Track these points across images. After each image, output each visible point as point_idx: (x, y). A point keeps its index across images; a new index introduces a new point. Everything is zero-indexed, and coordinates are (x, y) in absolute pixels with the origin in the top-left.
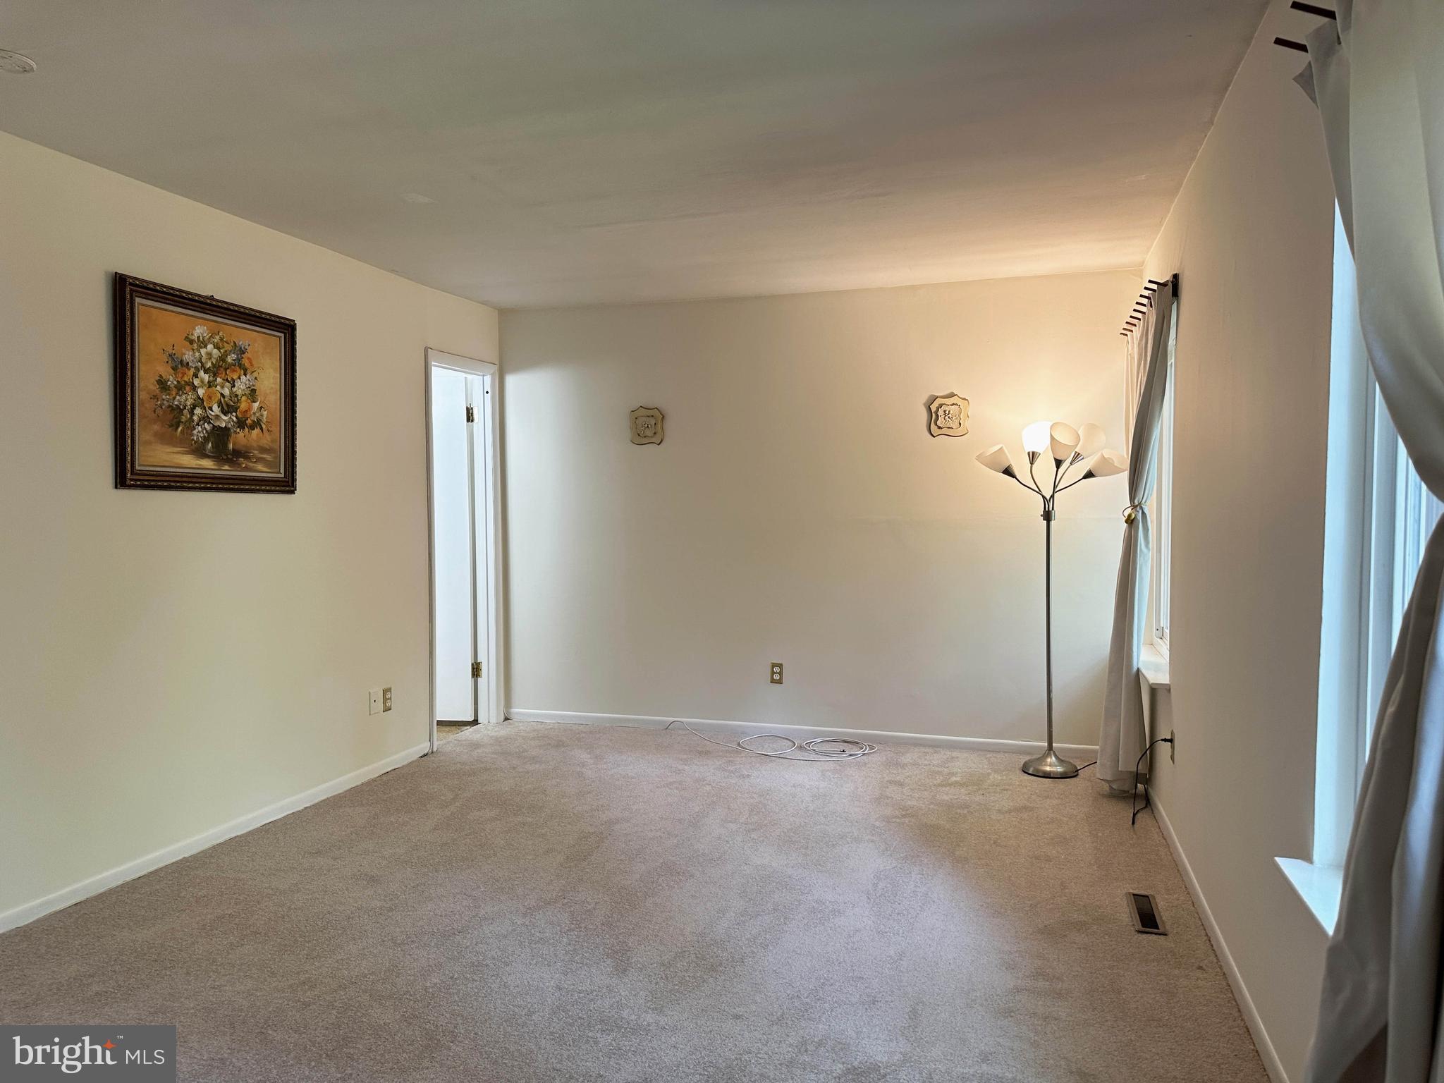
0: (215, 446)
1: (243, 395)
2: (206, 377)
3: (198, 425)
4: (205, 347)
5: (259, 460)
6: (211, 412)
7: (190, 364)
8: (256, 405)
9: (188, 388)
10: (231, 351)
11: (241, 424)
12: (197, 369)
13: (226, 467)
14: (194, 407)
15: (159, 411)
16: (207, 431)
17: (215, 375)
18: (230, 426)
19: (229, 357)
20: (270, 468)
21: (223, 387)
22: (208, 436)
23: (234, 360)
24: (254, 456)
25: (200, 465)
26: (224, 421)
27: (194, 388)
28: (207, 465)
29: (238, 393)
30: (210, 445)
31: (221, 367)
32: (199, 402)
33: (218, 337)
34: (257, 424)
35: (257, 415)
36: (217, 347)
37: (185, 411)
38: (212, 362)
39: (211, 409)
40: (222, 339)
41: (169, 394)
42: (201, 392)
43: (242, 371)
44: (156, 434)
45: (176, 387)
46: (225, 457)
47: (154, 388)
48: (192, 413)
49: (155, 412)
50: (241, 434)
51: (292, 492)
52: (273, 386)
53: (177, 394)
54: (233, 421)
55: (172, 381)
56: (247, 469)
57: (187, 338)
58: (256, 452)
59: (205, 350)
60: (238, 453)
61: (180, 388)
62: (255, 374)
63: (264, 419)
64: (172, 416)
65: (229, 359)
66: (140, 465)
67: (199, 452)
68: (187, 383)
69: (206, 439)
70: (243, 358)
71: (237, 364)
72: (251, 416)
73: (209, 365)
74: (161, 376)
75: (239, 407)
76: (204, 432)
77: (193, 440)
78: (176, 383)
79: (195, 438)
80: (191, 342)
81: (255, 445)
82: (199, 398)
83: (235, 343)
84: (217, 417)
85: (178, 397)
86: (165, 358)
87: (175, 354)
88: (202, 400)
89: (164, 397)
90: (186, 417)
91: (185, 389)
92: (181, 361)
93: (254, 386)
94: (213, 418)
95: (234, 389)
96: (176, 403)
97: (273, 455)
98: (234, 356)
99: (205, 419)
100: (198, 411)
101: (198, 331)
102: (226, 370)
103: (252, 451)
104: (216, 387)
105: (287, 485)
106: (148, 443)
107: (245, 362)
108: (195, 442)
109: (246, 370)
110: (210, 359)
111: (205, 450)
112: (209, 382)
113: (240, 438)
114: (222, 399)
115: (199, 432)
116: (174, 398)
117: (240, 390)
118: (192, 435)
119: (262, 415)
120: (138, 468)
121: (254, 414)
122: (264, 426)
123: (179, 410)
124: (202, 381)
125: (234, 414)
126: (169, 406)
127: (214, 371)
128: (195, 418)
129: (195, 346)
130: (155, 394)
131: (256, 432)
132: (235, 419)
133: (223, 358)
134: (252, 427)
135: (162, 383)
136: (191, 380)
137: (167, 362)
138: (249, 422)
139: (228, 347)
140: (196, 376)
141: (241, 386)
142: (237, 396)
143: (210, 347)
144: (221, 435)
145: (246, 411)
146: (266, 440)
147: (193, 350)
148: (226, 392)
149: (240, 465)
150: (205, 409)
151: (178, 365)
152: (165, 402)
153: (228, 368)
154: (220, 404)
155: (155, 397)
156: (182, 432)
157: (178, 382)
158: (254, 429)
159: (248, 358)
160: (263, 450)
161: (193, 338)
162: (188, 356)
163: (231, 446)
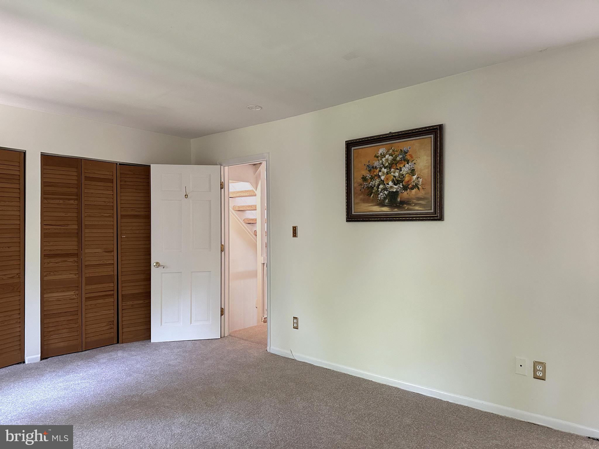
0: (390, 201)
1: (407, 174)
2: (386, 171)
3: (381, 192)
4: (385, 157)
5: (416, 204)
6: (388, 186)
7: (377, 167)
8: (415, 177)
9: (376, 177)
10: (399, 155)
11: (405, 188)
12: (381, 168)
13: (396, 210)
14: (379, 185)
15: (363, 190)
16: (385, 195)
17: (390, 168)
18: (398, 190)
19: (398, 158)
21: (394, 173)
22: (386, 196)
23: (401, 158)
24: (413, 203)
25: (381, 210)
26: (395, 188)
27: (379, 177)
28: (386, 210)
29: (403, 173)
30: (387, 200)
31: (394, 163)
32: (382, 182)
33: (391, 151)
34: (416, 186)
35: (415, 182)
36: (390, 155)
37: (375, 188)
38: (389, 163)
39: (388, 184)
40: (393, 151)
41: (367, 182)
42: (383, 178)
43: (406, 162)
44: (361, 200)
45: (370, 178)
46: (395, 205)
47: (360, 181)
48: (378, 188)
49: (361, 190)
50: (405, 193)
52: (427, 164)
53: (371, 181)
54: (400, 187)
55: (368, 176)
56: (408, 210)
57: (375, 156)
58: (414, 201)
59: (385, 158)
60: (402, 203)
61: (372, 178)
62: (414, 162)
63: (420, 183)
64: (368, 191)
65: (398, 159)
67: (381, 204)
68: (375, 175)
69: (385, 198)
70: (406, 156)
71: (403, 160)
72: (411, 183)
73: (387, 164)
74: (363, 175)
75: (404, 180)
76: (384, 195)
77: (379, 199)
78: (370, 176)
79: (379, 198)
80: (378, 157)
81: (413, 197)
82: (382, 180)
83: (401, 150)
84: (391, 187)
85: (371, 182)
86: (365, 167)
87: (370, 165)
88: (383, 181)
89: (365, 184)
90: (375, 190)
91: (375, 178)
92: (373, 166)
93: (414, 167)
94: (389, 188)
95: (401, 172)
96: (370, 185)
97: (426, 201)
98: (401, 156)
99: (385, 189)
100: (381, 186)
101: (381, 151)
102: (396, 164)
103: (411, 200)
104: (391, 173)
105: (436, 216)
106: (358, 203)
107: (408, 157)
108: (379, 200)
109: (409, 161)
110: (388, 161)
111: (384, 203)
112: (387, 172)
113: (405, 195)
114: (394, 178)
115: (381, 196)
116: (369, 183)
117: (405, 172)
118: (378, 197)
119: (419, 181)
120: (353, 213)
121: (414, 181)
122: (420, 187)
123: (372, 188)
124: (383, 173)
125: (401, 184)
126: (367, 187)
127: (390, 167)
128: (380, 190)
129: (380, 158)
130: (360, 183)
131: (414, 191)
132: (401, 186)
133: (394, 159)
134: (412, 188)
135: (364, 179)
136: (378, 173)
137: (366, 169)
138: (410, 186)
139: (396, 153)
140: (380, 171)
141: (405, 170)
142: (403, 175)
143: (387, 156)
144: (393, 196)
145: (408, 181)
146: (422, 193)
147: (378, 160)
148: (397, 174)
149: (404, 208)
150: (385, 185)
151: (371, 168)
152: (365, 186)
153: (397, 163)
154: (393, 181)
155: (361, 185)
156: (373, 197)
157: (371, 176)
158: (413, 189)
159: (410, 155)
160: (419, 199)
161: (377, 155)
162: (376, 164)
163: (399, 200)
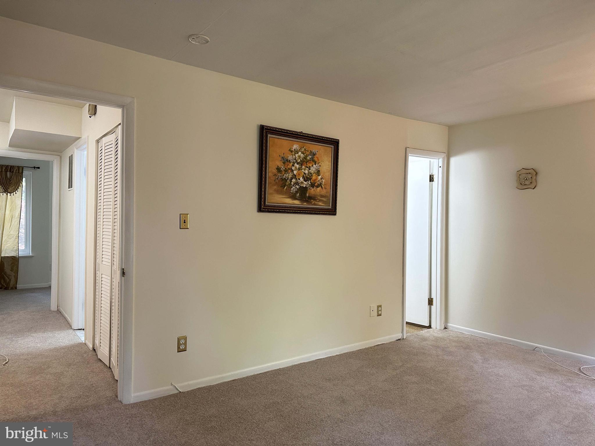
0: (301, 195)
1: (314, 173)
2: (298, 166)
3: (293, 186)
4: (298, 153)
5: (320, 201)
6: (299, 180)
7: (291, 161)
8: (320, 177)
9: (289, 171)
10: (309, 155)
11: (313, 185)
12: (294, 163)
13: (305, 204)
14: (292, 179)
15: (277, 181)
16: (297, 189)
17: (302, 165)
18: (307, 186)
19: (308, 157)
20: (325, 204)
21: (305, 170)
22: (298, 191)
23: (310, 158)
24: (318, 199)
25: (293, 203)
26: (305, 184)
27: (292, 171)
28: (297, 202)
29: (311, 172)
30: (298, 194)
31: (304, 161)
32: (294, 176)
33: (303, 149)
34: (320, 185)
35: (320, 181)
36: (303, 153)
37: (288, 181)
38: (301, 160)
39: (299, 179)
40: (305, 150)
41: (281, 174)
42: (295, 172)
43: (314, 163)
44: (275, 190)
45: (284, 170)
46: (305, 200)
47: (275, 171)
48: (291, 181)
49: (275, 181)
50: (313, 190)
51: (335, 214)
52: (328, 169)
53: (285, 173)
54: (309, 184)
55: (283, 168)
56: (315, 204)
57: (290, 150)
58: (319, 197)
59: (297, 155)
60: (310, 198)
61: (286, 171)
62: (320, 164)
63: (323, 183)
64: (282, 182)
65: (308, 158)
66: (268, 203)
67: (293, 197)
68: (289, 169)
69: (297, 192)
70: (314, 157)
71: (312, 160)
72: (317, 182)
73: (299, 161)
74: (278, 166)
75: (312, 178)
76: (296, 189)
77: (291, 192)
78: (284, 169)
79: (292, 191)
80: (292, 152)
81: (318, 194)
82: (294, 175)
83: (311, 151)
84: (302, 182)
85: (285, 175)
86: (280, 159)
87: (284, 157)
88: (296, 176)
89: (279, 175)
90: (288, 183)
91: (288, 171)
92: (287, 159)
93: (319, 169)
94: (300, 183)
95: (310, 171)
96: (284, 177)
97: (327, 198)
98: (310, 157)
99: (297, 183)
100: (294, 180)
101: (295, 147)
102: (306, 162)
103: (317, 197)
104: (302, 170)
105: (332, 211)
106: (271, 194)
107: (316, 159)
108: (292, 193)
109: (316, 162)
110: (300, 158)
111: (296, 196)
112: (299, 168)
113: (312, 191)
114: (304, 175)
115: (293, 189)
116: (283, 175)
117: (313, 171)
118: (291, 190)
119: (322, 182)
120: (267, 204)
121: (319, 181)
122: (323, 186)
123: (286, 180)
124: (296, 168)
125: (310, 181)
126: (281, 179)
127: (301, 164)
128: (292, 183)
129: (293, 153)
130: (275, 174)
131: (319, 189)
132: (310, 183)
133: (305, 158)
134: (317, 187)
135: (279, 169)
136: (291, 167)
137: (281, 160)
138: (316, 184)
139: (308, 153)
140: (293, 165)
141: (313, 169)
142: (311, 173)
143: (300, 153)
144: (303, 190)
145: (315, 180)
146: (324, 192)
147: (292, 155)
148: (306, 172)
149: (311, 203)
150: (297, 179)
151: (286, 161)
152: (279, 177)
153: (308, 162)
154: (303, 177)
155: (275, 175)
156: (286, 189)
157: (285, 168)
158: (318, 188)
159: (317, 157)
160: (322, 196)
161: (292, 150)
162: (290, 158)
163: (308, 195)
